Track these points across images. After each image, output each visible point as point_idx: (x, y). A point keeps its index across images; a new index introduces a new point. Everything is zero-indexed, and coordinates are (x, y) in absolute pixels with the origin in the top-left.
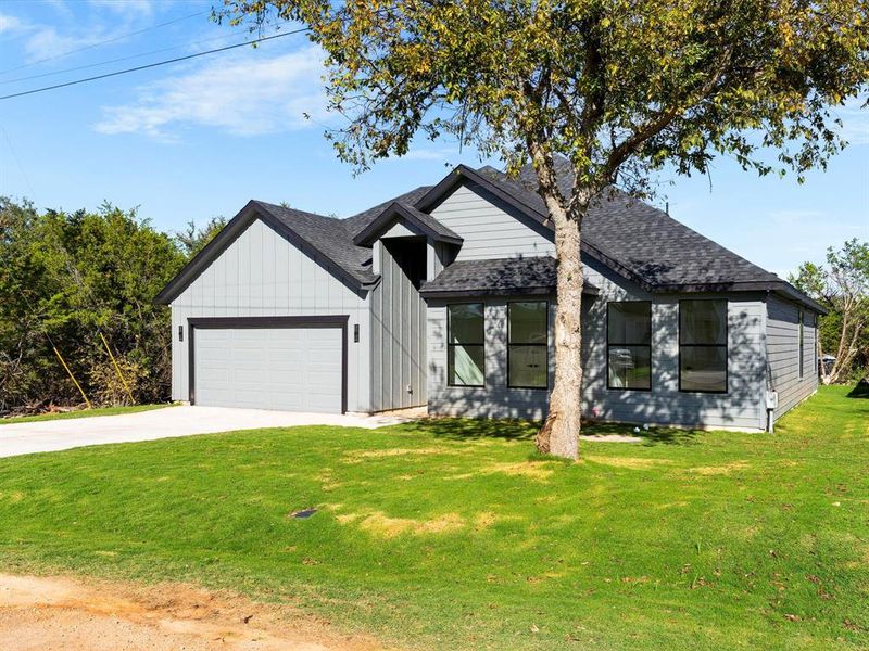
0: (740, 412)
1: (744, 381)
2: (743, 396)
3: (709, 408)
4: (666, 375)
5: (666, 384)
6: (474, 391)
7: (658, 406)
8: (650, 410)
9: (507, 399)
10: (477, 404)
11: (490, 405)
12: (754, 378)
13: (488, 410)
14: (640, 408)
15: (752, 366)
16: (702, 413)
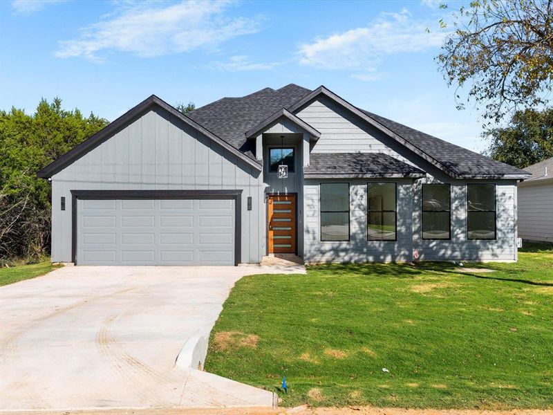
0: (502, 251)
1: (504, 233)
2: (503, 242)
3: (484, 250)
4: (459, 231)
5: (458, 236)
6: (340, 244)
7: (454, 250)
8: (449, 252)
9: (365, 250)
10: (342, 254)
11: (352, 254)
12: (510, 231)
13: (351, 259)
14: (442, 252)
15: (509, 224)
16: (480, 253)
